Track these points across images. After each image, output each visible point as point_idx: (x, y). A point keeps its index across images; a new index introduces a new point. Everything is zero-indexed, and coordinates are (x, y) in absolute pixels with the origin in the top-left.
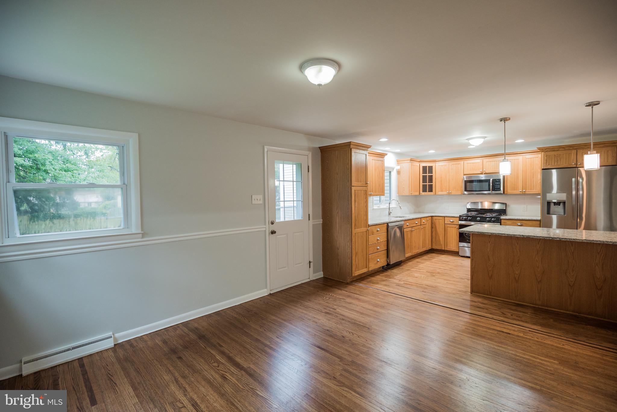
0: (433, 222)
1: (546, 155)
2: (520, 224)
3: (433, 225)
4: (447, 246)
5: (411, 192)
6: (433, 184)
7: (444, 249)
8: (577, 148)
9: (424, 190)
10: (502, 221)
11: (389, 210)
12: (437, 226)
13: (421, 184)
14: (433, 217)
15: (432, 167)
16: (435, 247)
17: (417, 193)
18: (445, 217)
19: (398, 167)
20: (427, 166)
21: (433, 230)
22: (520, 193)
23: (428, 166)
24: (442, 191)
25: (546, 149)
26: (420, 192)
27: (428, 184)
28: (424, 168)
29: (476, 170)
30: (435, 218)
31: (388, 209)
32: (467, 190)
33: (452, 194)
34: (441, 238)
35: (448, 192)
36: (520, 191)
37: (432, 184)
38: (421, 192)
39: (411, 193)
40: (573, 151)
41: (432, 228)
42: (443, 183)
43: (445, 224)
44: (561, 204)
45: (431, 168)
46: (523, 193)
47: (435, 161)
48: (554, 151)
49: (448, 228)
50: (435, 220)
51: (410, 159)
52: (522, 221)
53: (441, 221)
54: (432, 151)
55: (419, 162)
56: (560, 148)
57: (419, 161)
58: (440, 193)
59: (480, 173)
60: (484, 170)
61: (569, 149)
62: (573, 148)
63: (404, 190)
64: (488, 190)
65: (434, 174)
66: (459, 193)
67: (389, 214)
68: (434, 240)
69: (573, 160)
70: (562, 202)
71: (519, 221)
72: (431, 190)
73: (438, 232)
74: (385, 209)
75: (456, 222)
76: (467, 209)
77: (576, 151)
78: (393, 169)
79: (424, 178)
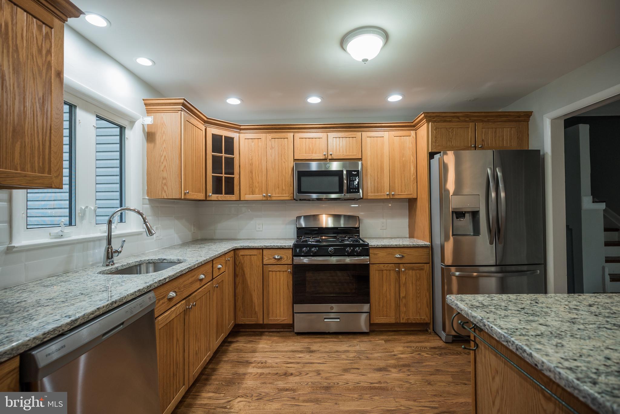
0: (237, 263)
1: (435, 128)
2: (399, 256)
3: (237, 269)
4: (268, 315)
5: (185, 189)
6: (236, 176)
7: (261, 322)
8: (475, 120)
9: (217, 190)
10: (371, 251)
11: (109, 242)
12: (247, 271)
13: (210, 174)
14: (237, 252)
15: (232, 139)
16: (243, 320)
17: (201, 196)
18: (262, 249)
19: (149, 120)
20: (222, 136)
21: (237, 281)
22: (386, 197)
23: (225, 137)
24: (253, 193)
25: (434, 117)
26: (208, 194)
27: (224, 175)
28: (216, 139)
29: (316, 153)
30: (242, 253)
31: (105, 243)
32: (302, 190)
33: (274, 198)
34: (256, 300)
35: (264, 194)
36: (387, 193)
37: (234, 178)
38: (210, 194)
39: (185, 194)
40: (471, 123)
41: (235, 275)
42: (254, 176)
43: (263, 265)
44: (467, 215)
45: (230, 141)
46: (392, 197)
47: (238, 128)
48: (445, 121)
49: (271, 273)
50: (241, 257)
51: (182, 101)
52: (402, 250)
53: (256, 260)
54: (234, 101)
55: (205, 122)
56: (453, 117)
57: (206, 119)
58: (249, 197)
59: (322, 158)
60: (331, 153)
61: (466, 121)
62: (470, 120)
63: (165, 184)
64: (338, 190)
65: (236, 156)
66: (286, 196)
67: (110, 255)
68: (239, 303)
69: (471, 139)
70: (468, 212)
71: (397, 250)
72: (230, 190)
73: (249, 283)
74: (99, 239)
75: (286, 259)
76: (297, 228)
77: (474, 123)
78: (132, 123)
79: (216, 161)
